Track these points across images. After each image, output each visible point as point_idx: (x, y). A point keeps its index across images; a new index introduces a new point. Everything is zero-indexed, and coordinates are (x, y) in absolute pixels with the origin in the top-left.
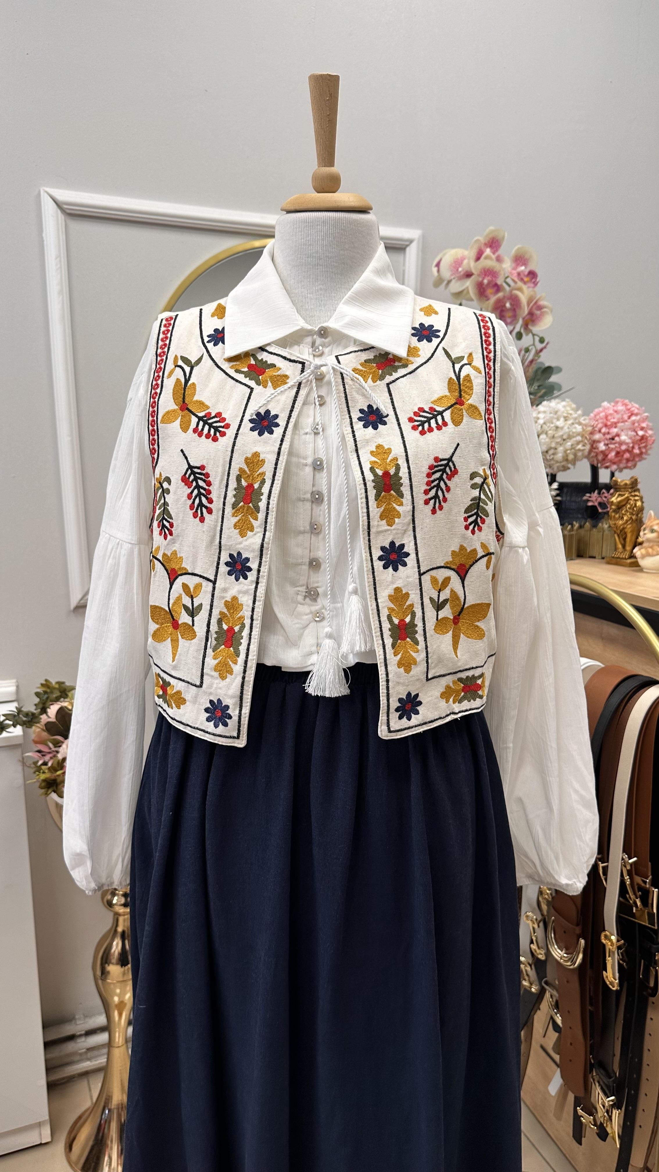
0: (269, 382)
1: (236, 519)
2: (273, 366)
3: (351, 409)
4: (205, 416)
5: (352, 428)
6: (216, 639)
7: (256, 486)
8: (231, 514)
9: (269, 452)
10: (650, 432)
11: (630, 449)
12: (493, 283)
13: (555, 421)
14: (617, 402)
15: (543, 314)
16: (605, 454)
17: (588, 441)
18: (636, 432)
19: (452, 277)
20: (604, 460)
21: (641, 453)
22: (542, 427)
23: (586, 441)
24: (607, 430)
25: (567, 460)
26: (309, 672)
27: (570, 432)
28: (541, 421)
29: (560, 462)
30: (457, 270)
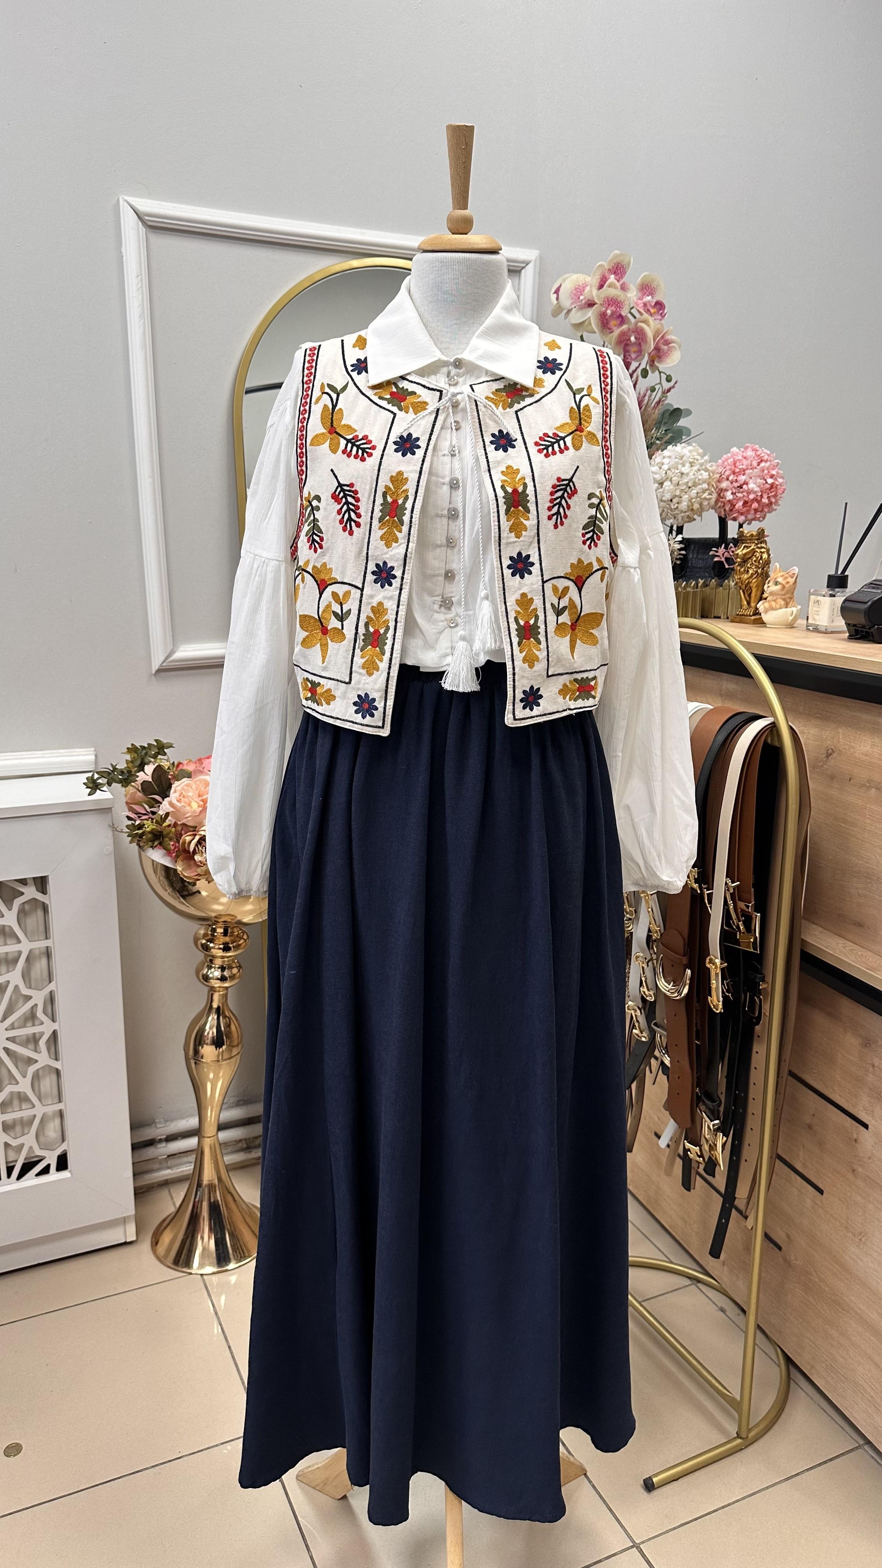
0: (411, 408)
1: (381, 532)
2: (413, 393)
3: (484, 433)
4: (353, 439)
5: (485, 450)
6: (363, 640)
7: (400, 502)
8: (377, 527)
9: (411, 472)
10: (780, 480)
11: (759, 499)
12: (618, 314)
13: (680, 466)
14: (746, 448)
15: (670, 350)
16: (732, 504)
17: (715, 490)
18: (766, 480)
19: (573, 306)
20: (731, 510)
21: (771, 503)
22: (666, 473)
23: (713, 489)
24: (736, 478)
25: (692, 510)
26: (445, 672)
27: (696, 478)
28: (665, 467)
29: (685, 512)
30: (579, 298)
